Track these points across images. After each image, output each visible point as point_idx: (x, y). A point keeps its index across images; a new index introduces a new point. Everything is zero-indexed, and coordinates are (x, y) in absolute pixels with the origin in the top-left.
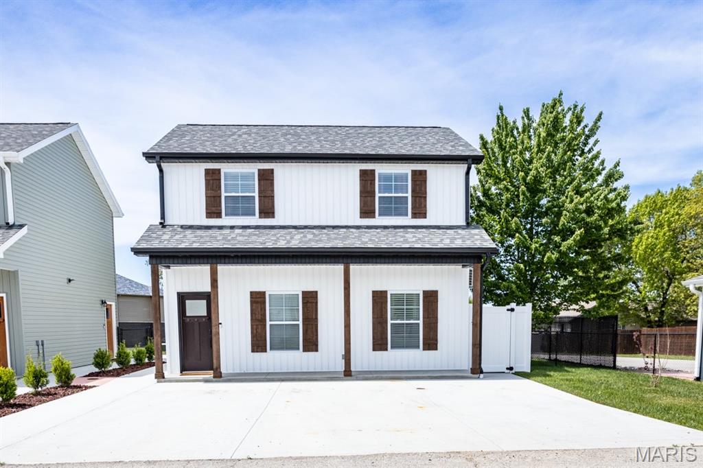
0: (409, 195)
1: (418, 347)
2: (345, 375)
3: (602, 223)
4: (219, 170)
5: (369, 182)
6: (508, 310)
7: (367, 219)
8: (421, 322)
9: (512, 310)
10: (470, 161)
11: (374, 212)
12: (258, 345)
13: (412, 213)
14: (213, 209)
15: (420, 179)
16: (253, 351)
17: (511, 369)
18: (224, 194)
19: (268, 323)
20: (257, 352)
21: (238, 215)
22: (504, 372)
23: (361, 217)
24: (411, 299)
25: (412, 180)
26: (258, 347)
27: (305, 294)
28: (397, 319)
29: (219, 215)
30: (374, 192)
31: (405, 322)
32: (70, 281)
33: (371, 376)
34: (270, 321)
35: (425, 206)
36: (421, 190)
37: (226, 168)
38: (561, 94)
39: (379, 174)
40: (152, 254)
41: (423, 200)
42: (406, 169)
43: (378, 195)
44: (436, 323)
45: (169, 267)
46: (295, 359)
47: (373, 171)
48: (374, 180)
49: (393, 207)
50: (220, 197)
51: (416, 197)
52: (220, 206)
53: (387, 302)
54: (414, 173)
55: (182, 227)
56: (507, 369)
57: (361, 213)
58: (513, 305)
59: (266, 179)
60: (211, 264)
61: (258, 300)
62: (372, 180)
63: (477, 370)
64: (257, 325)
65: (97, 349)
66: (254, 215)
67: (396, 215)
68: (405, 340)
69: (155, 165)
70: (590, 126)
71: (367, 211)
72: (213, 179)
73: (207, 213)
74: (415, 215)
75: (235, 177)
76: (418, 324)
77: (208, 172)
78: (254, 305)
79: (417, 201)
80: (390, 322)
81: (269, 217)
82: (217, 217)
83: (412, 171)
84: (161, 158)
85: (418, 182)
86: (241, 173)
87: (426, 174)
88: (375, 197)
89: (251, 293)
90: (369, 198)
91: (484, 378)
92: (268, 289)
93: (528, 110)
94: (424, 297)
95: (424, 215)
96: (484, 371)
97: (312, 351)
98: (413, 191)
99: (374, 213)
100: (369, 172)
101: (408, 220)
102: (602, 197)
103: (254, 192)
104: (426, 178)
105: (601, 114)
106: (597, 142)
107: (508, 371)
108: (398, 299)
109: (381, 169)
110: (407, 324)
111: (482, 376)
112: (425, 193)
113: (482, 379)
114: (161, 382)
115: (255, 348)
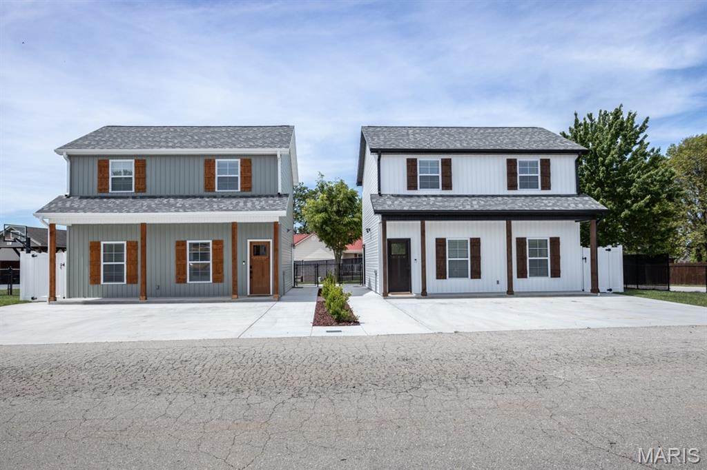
0: (539, 175)
2: (509, 294)
3: (660, 191)
4: (416, 159)
5: (513, 167)
6: (606, 250)
7: (513, 191)
8: (549, 258)
9: (609, 250)
10: (580, 153)
11: (517, 186)
12: (441, 274)
13: (541, 187)
14: (412, 185)
15: (546, 165)
16: (438, 279)
17: (610, 290)
18: (419, 175)
19: (448, 259)
20: (441, 279)
21: (428, 188)
22: (608, 292)
23: (508, 190)
24: (542, 243)
25: (541, 165)
26: (442, 276)
27: (472, 240)
28: (532, 257)
29: (416, 188)
30: (516, 173)
31: (538, 258)
33: (526, 295)
35: (550, 182)
36: (547, 172)
37: (420, 158)
38: (621, 106)
39: (519, 161)
40: (383, 214)
41: (548, 178)
42: (537, 158)
43: (519, 175)
44: (559, 259)
46: (466, 283)
47: (515, 160)
48: (516, 165)
49: (529, 183)
50: (417, 176)
52: (417, 182)
53: (526, 245)
55: (392, 195)
57: (508, 187)
58: (610, 247)
59: (447, 165)
60: (422, 220)
61: (441, 243)
63: (595, 290)
64: (440, 261)
66: (439, 188)
67: (531, 188)
68: (538, 270)
69: (377, 156)
70: (640, 126)
71: (512, 186)
72: (412, 165)
73: (408, 187)
74: (543, 188)
75: (425, 163)
76: (547, 260)
77: (408, 160)
78: (438, 247)
79: (545, 179)
80: (528, 258)
81: (449, 190)
82: (415, 190)
83: (541, 160)
84: (382, 152)
85: (544, 167)
86: (430, 161)
87: (549, 162)
88: (517, 176)
89: (436, 239)
90: (514, 177)
91: (600, 296)
92: (448, 237)
93: (591, 114)
94: (551, 242)
95: (549, 188)
96: (601, 291)
97: (476, 278)
98: (542, 173)
100: (513, 160)
101: (539, 191)
102: (660, 173)
103: (438, 173)
104: (550, 164)
105: (648, 118)
106: (646, 136)
108: (534, 243)
109: (520, 158)
110: (540, 260)
111: (599, 294)
112: (550, 174)
115: (440, 276)
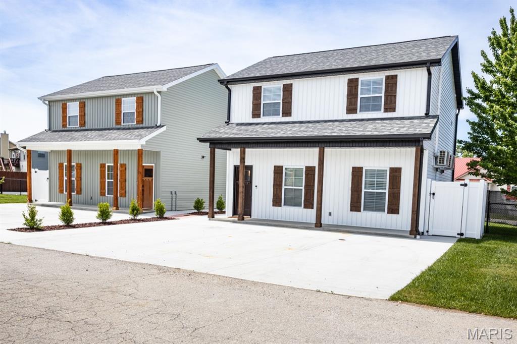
0: (383, 95)
1: (384, 211)
2: (316, 226)
4: (261, 87)
5: (354, 87)
6: (461, 185)
7: (351, 115)
8: (387, 191)
9: (466, 185)
10: (429, 64)
12: (277, 202)
13: (384, 108)
14: (256, 113)
15: (392, 82)
16: (273, 205)
17: (462, 234)
18: (262, 102)
19: (284, 187)
20: (276, 206)
21: (270, 115)
22: (455, 237)
23: (347, 113)
24: (381, 173)
25: (385, 83)
26: (277, 203)
27: (307, 168)
28: (369, 189)
29: (259, 116)
30: (357, 94)
31: (375, 191)
32: (203, 157)
33: (336, 229)
34: (285, 186)
35: (395, 103)
36: (392, 90)
37: (265, 85)
39: (361, 81)
40: (211, 141)
41: (393, 98)
42: (382, 75)
43: (360, 96)
44: (399, 193)
45: (230, 150)
47: (357, 79)
48: (358, 86)
49: (371, 104)
50: (260, 104)
51: (388, 96)
52: (260, 110)
53: (362, 175)
54: (388, 77)
56: (458, 234)
57: (347, 110)
58: (466, 181)
59: (288, 90)
60: (241, 147)
61: (278, 170)
62: (356, 86)
63: (413, 232)
64: (277, 188)
65: (197, 197)
66: (279, 115)
67: (372, 110)
68: (374, 204)
71: (351, 109)
72: (257, 93)
73: (253, 115)
74: (386, 110)
76: (385, 193)
77: (254, 89)
78: (276, 175)
79: (389, 99)
80: (363, 190)
81: (287, 116)
82: (258, 117)
83: (386, 76)
85: (390, 85)
86: (273, 88)
87: (397, 78)
88: (357, 98)
89: (275, 166)
90: (353, 99)
92: (285, 164)
94: (390, 172)
95: (393, 110)
97: (309, 208)
98: (386, 92)
99: (357, 110)
100: (354, 80)
101: (381, 114)
103: (280, 100)
104: (397, 81)
107: (459, 236)
108: (371, 173)
109: (363, 77)
110: (377, 193)
111: (418, 236)
112: (396, 92)
113: (418, 239)
114: (211, 220)
115: (275, 203)
